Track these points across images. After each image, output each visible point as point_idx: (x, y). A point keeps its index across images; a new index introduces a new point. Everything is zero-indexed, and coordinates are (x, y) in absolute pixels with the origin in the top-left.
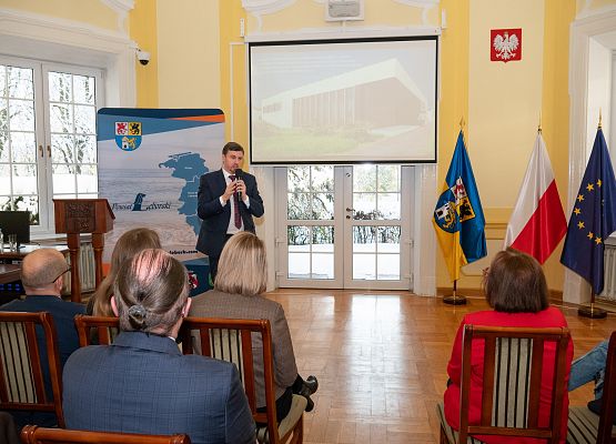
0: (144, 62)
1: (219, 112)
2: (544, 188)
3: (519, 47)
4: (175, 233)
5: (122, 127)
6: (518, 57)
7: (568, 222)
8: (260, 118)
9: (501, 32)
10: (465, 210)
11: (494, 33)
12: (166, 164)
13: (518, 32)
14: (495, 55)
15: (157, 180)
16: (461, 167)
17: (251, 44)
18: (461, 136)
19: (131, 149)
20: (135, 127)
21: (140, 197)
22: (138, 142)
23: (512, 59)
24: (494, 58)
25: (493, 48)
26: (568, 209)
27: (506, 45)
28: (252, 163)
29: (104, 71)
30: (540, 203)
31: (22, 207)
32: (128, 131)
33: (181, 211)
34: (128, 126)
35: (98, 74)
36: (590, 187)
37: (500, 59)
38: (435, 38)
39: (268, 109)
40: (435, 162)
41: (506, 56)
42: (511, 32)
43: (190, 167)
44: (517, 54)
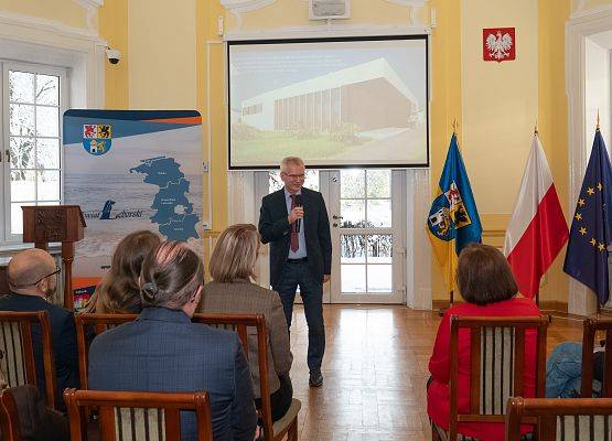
0: (114, 61)
1: (195, 114)
2: (543, 192)
3: (513, 46)
5: (90, 130)
6: (512, 57)
7: (570, 227)
8: (240, 120)
9: (494, 31)
10: (460, 216)
11: (487, 32)
12: (138, 169)
13: (511, 32)
14: (488, 55)
15: (127, 186)
16: (455, 171)
17: (230, 43)
18: (454, 138)
19: (100, 153)
20: (105, 130)
21: (109, 205)
22: (108, 145)
23: (506, 58)
24: (487, 58)
25: (485, 47)
26: (569, 214)
27: (499, 45)
28: (231, 168)
29: (69, 71)
30: (539, 208)
32: (97, 133)
33: (154, 219)
34: (97, 129)
35: (63, 73)
36: (591, 191)
37: (493, 59)
38: (425, 37)
39: (248, 111)
40: (427, 165)
41: (499, 56)
42: (504, 31)
43: (163, 172)
44: (511, 54)
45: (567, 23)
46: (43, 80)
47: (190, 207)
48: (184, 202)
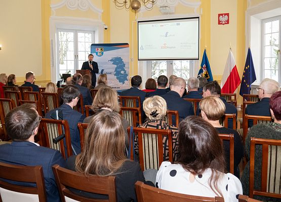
0: (106, 29)
1: (127, 44)
2: (232, 68)
3: (228, 20)
4: (113, 82)
6: (228, 23)
7: (241, 80)
9: (222, 15)
10: (206, 75)
11: (219, 15)
12: (111, 60)
13: (228, 14)
14: (220, 23)
15: (108, 65)
16: (206, 61)
17: (139, 22)
18: (205, 50)
19: (100, 56)
20: (102, 49)
22: (102, 54)
23: (226, 24)
24: (219, 24)
25: (219, 20)
26: (241, 76)
27: (224, 19)
28: (139, 60)
29: (94, 31)
30: (231, 74)
31: (69, 73)
33: (115, 75)
34: (100, 49)
35: (93, 33)
36: (247, 68)
37: (221, 24)
38: (198, 18)
40: (198, 59)
41: (224, 23)
42: (225, 14)
43: (118, 61)
44: (228, 22)
45: (246, 12)
46: (87, 34)
47: (125, 72)
48: (124, 70)
